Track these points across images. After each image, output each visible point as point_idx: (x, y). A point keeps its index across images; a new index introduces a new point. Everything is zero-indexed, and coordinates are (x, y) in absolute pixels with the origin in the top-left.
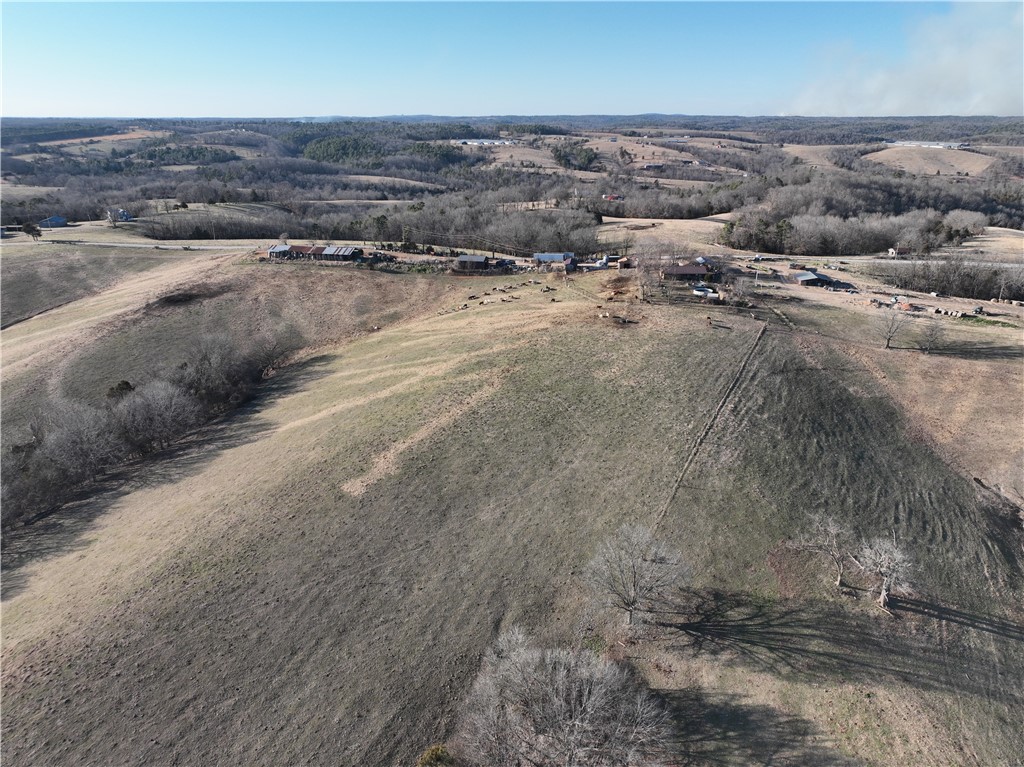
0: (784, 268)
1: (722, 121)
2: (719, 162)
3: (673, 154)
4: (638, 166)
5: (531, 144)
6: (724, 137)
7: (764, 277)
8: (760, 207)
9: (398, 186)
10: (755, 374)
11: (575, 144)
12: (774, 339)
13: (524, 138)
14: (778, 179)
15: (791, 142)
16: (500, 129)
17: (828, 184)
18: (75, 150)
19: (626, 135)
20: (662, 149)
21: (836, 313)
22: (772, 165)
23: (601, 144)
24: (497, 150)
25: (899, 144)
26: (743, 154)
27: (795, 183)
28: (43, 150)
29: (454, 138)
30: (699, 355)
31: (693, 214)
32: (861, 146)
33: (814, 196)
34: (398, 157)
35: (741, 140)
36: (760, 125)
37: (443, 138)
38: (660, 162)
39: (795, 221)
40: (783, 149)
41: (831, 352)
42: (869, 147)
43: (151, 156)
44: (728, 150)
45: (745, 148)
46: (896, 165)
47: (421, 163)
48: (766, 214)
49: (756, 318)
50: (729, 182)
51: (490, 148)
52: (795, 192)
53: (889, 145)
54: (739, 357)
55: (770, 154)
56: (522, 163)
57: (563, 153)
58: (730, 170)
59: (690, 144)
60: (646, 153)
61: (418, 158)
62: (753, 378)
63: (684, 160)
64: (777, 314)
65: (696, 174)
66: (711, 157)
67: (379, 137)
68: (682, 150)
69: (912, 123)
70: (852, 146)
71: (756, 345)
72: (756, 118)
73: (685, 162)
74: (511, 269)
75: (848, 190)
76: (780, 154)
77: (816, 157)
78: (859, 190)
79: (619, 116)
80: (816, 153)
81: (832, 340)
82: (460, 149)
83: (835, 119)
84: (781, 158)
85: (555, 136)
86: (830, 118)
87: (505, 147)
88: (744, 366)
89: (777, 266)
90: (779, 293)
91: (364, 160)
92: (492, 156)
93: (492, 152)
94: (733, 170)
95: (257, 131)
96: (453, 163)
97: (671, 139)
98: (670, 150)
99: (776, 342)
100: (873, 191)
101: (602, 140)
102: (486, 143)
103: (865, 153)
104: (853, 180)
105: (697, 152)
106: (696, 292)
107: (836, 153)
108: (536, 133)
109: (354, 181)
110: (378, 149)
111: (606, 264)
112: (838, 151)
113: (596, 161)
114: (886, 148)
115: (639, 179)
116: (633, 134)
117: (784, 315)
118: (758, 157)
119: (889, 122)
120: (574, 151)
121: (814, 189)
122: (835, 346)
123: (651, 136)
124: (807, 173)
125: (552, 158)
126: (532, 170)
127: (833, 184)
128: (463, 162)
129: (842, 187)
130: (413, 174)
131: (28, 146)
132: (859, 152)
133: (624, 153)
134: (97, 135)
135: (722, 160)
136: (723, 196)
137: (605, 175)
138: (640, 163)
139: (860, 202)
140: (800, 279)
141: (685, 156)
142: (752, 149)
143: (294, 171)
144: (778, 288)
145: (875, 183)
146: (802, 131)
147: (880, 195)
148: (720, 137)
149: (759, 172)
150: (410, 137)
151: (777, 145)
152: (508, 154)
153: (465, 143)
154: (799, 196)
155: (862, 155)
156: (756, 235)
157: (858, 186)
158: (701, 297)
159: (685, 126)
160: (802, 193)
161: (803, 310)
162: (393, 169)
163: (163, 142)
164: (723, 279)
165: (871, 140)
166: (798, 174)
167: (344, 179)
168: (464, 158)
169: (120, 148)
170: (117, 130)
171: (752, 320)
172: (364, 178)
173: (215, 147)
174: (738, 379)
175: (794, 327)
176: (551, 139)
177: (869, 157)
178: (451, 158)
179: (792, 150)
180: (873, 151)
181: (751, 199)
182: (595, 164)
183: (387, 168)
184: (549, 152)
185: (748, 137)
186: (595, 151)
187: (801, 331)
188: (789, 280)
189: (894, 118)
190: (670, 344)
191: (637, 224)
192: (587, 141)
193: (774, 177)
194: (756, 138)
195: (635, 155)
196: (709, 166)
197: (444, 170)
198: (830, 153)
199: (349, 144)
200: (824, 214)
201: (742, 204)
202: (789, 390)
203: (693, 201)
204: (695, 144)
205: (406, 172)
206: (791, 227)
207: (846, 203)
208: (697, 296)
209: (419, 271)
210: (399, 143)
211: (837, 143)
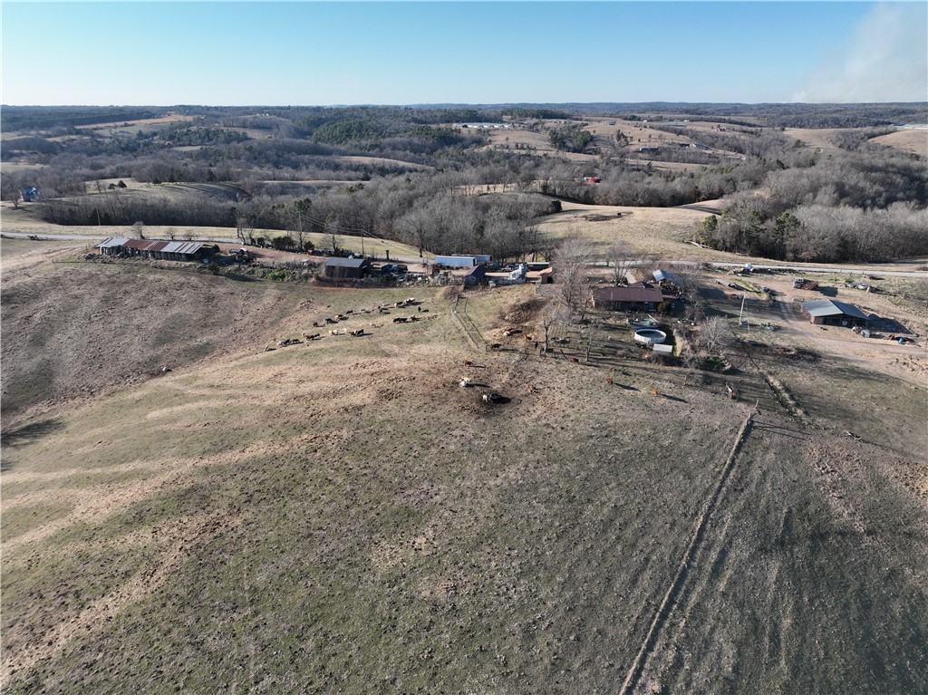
0: (786, 289)
1: (723, 108)
2: (717, 144)
3: (670, 137)
4: (633, 148)
5: (532, 128)
6: (724, 121)
7: (754, 306)
8: (756, 193)
9: (387, 167)
10: (723, 554)
11: (574, 127)
12: (767, 449)
13: (525, 123)
14: (778, 161)
15: (793, 126)
16: (504, 113)
17: (838, 167)
18: (106, 133)
19: (626, 119)
20: (660, 132)
21: (880, 388)
22: (772, 148)
23: (599, 128)
24: (495, 133)
25: (909, 127)
26: (743, 137)
27: (799, 165)
28: (78, 132)
29: (457, 122)
30: (612, 495)
31: (677, 201)
32: (868, 129)
33: (823, 181)
34: (398, 139)
35: (742, 124)
36: (762, 111)
37: (448, 122)
38: (656, 145)
39: (802, 213)
40: (785, 133)
41: (880, 483)
42: (877, 130)
43: (171, 138)
44: (727, 133)
45: (745, 132)
46: (908, 148)
47: (418, 145)
48: (763, 202)
49: (737, 398)
50: (724, 164)
51: (488, 131)
52: (800, 176)
53: (898, 128)
54: (692, 501)
55: (771, 137)
56: (517, 146)
57: (559, 136)
58: (727, 153)
59: (688, 128)
60: (642, 136)
61: (416, 140)
62: (717, 572)
63: (681, 143)
64: (773, 388)
65: (692, 157)
66: (709, 140)
67: (385, 121)
68: (680, 133)
69: (919, 109)
70: (859, 129)
71: (731, 466)
72: (758, 105)
73: (682, 145)
74: (395, 279)
75: (862, 174)
76: (781, 138)
77: (818, 139)
78: (873, 174)
79: (626, 104)
80: (820, 136)
81: (879, 452)
82: (459, 131)
83: (838, 105)
84: (783, 142)
85: (555, 120)
86: (833, 104)
87: (504, 130)
88: (702, 529)
89: (776, 284)
90: (778, 342)
91: (364, 142)
92: (489, 138)
93: (490, 135)
94: (731, 153)
95: (279, 115)
96: (449, 145)
97: (671, 123)
98: (668, 134)
99: (771, 456)
100: (891, 174)
101: (601, 124)
102: (486, 126)
103: (873, 136)
104: (866, 162)
105: (694, 136)
106: (638, 337)
107: (841, 137)
108: (538, 117)
109: (345, 162)
110: (380, 132)
111: (522, 276)
112: (843, 134)
113: (591, 143)
114: (895, 131)
115: (631, 161)
116: (633, 118)
117: (787, 390)
118: (758, 141)
119: (894, 107)
120: (572, 134)
121: (822, 173)
122: (887, 470)
123: (651, 121)
124: (812, 156)
125: (548, 140)
126: (523, 152)
127: (842, 167)
128: (460, 145)
129: (853, 171)
130: (406, 156)
131: (65, 129)
132: (866, 135)
133: (620, 136)
134: (135, 119)
135: (720, 143)
136: (716, 180)
137: (597, 157)
138: (636, 146)
139: (876, 187)
140: (815, 313)
141: (682, 139)
142: (752, 133)
143: (289, 152)
144: (777, 329)
145: (893, 166)
146: (805, 116)
147: (899, 180)
148: (720, 121)
149: (758, 155)
150: (415, 120)
151: (778, 128)
152: (505, 136)
153: (466, 126)
154: (804, 181)
155: (869, 138)
156: (748, 232)
157: (873, 169)
158: (645, 346)
159: (687, 112)
160: (808, 177)
161: (822, 380)
162: (388, 150)
163: (189, 124)
164: (688, 310)
165: (876, 124)
166: (801, 156)
167: (337, 160)
168: (461, 140)
169: (146, 131)
170: (154, 114)
171: (728, 401)
172: (355, 159)
173: (230, 129)
174: (684, 574)
175: (806, 420)
176: (550, 123)
177: (877, 140)
178: (448, 139)
179: (793, 133)
180: (881, 134)
181: (746, 184)
182: (590, 146)
183: (382, 150)
184: (547, 135)
185: (748, 122)
186: (592, 134)
187: (817, 428)
188: (797, 312)
189: (899, 104)
190: (562, 462)
191: (600, 212)
192: (585, 125)
193: (774, 160)
194: (757, 123)
195: (632, 138)
196: (707, 149)
197: (439, 151)
198: (834, 136)
199: (353, 126)
200: (836, 203)
201: (735, 190)
202: (798, 609)
203: (677, 185)
204: (694, 128)
205: (401, 153)
206: (796, 223)
207: (862, 190)
208: (639, 344)
209: (275, 278)
210: (402, 125)
211: (841, 126)
